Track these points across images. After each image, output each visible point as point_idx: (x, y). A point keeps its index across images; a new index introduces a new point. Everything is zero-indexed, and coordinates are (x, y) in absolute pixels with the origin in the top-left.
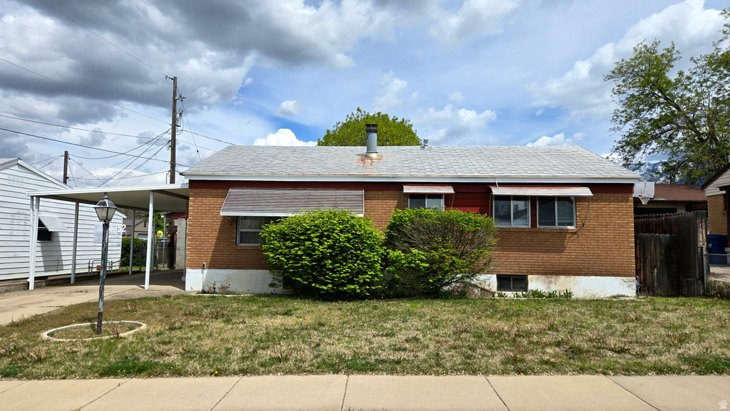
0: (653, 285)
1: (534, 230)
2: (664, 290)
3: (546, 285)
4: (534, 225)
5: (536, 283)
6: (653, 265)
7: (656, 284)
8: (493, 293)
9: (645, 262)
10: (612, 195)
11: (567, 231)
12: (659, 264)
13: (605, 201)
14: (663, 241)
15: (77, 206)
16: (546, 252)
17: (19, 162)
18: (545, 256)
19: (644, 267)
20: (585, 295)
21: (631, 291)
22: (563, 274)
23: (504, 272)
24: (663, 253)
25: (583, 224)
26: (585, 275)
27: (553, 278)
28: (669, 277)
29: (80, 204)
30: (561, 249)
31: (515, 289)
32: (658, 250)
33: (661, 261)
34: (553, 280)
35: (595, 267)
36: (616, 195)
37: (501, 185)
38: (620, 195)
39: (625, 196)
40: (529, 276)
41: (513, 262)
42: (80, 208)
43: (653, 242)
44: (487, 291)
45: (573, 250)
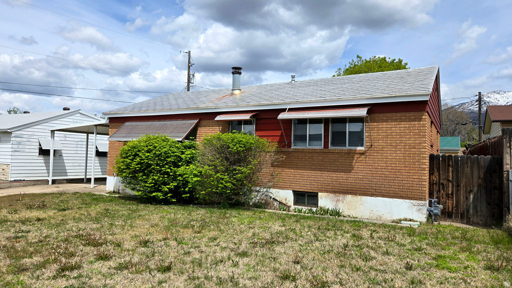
0: (468, 211)
1: (326, 150)
2: (482, 218)
3: (334, 204)
4: (326, 146)
5: (325, 201)
6: (468, 190)
7: (471, 211)
8: (289, 207)
9: (458, 186)
10: (403, 114)
11: (355, 152)
12: (476, 189)
13: (396, 120)
14: (482, 163)
15: (88, 136)
16: (335, 171)
17: (80, 111)
18: (334, 175)
19: (457, 191)
20: (372, 215)
21: (421, 215)
22: (351, 193)
23: (298, 189)
24: (482, 176)
25: (372, 145)
26: (372, 195)
27: (341, 197)
28: (489, 204)
29: (89, 135)
30: (349, 169)
31: (309, 205)
32: (476, 173)
33: (479, 186)
34: (341, 199)
35: (382, 189)
36: (408, 114)
37: (291, 110)
38: (412, 114)
39: (417, 114)
40: (319, 194)
41: (306, 179)
42: (89, 137)
43: (469, 164)
44: (284, 204)
45: (361, 170)
